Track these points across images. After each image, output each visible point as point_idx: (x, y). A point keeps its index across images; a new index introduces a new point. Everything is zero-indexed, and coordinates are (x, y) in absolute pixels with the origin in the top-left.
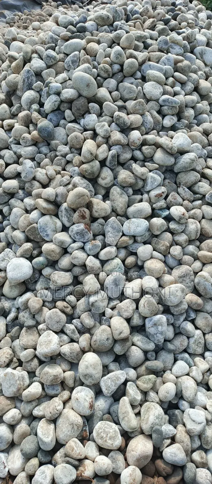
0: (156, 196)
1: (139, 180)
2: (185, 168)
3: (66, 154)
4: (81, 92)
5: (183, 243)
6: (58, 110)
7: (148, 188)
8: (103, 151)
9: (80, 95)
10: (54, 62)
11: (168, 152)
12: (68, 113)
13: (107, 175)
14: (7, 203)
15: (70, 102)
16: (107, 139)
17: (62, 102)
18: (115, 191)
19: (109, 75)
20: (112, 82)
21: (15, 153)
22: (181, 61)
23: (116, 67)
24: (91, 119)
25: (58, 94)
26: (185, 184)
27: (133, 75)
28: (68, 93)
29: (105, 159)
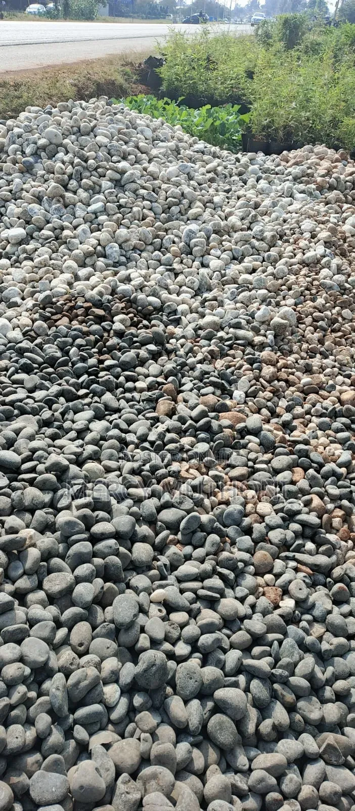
0: (108, 193)
1: (96, 186)
2: (128, 179)
3: (44, 175)
4: (51, 141)
5: (130, 218)
6: (35, 154)
7: (103, 189)
8: (69, 169)
9: (51, 143)
10: (31, 129)
11: (116, 170)
12: (43, 154)
13: (73, 184)
14: (3, 206)
15: (44, 148)
16: (72, 163)
17: (38, 148)
18: (80, 191)
19: (70, 133)
20: (73, 137)
21: (7, 181)
22: (124, 129)
23: (75, 129)
24: (60, 155)
25: (36, 143)
26: (130, 190)
27: (88, 134)
28: (42, 142)
29: (72, 174)
